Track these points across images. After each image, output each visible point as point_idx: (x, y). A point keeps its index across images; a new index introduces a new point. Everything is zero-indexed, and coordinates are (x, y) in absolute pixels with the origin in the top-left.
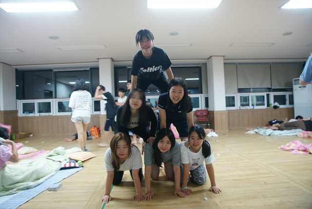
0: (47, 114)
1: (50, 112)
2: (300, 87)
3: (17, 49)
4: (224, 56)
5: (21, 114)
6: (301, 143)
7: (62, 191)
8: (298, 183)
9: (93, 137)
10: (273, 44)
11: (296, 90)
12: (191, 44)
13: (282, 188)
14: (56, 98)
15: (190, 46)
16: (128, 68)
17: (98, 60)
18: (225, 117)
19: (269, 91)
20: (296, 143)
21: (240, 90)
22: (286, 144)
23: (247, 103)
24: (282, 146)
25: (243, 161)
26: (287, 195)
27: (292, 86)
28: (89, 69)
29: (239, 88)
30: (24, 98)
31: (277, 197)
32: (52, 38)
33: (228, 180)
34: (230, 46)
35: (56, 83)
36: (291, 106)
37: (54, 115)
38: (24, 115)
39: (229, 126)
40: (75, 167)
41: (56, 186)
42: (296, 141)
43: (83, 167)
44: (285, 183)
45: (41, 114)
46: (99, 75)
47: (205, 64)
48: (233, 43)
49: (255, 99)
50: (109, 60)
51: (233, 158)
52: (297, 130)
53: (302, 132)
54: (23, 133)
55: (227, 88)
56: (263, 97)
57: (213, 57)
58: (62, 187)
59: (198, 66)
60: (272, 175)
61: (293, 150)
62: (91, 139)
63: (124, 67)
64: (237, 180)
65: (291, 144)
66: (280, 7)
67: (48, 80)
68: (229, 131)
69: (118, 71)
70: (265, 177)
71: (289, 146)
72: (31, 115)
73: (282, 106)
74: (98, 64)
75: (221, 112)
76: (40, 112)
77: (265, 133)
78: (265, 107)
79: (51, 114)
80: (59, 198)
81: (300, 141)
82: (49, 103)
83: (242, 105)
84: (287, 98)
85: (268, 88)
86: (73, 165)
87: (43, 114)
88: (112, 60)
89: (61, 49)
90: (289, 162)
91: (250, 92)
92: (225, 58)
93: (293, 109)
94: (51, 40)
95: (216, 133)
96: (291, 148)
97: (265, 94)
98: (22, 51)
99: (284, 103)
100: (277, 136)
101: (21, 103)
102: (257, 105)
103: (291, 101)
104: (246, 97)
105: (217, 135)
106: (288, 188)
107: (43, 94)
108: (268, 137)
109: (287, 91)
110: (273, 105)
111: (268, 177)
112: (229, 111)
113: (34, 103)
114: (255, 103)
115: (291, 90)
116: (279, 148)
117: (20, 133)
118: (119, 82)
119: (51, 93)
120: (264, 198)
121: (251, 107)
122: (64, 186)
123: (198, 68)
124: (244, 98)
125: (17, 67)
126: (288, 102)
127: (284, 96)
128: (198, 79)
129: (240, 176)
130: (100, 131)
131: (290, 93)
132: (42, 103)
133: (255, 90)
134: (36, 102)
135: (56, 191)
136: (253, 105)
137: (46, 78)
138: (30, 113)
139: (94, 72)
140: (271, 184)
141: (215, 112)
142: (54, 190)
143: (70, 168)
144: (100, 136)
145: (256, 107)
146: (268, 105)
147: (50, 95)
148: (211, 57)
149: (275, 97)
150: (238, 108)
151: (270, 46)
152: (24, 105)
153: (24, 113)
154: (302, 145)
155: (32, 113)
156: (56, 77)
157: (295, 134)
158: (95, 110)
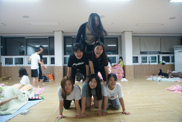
0: (21, 65)
1: (23, 64)
2: (178, 52)
3: (2, 23)
4: (132, 32)
5: (3, 65)
6: (180, 86)
7: (30, 115)
8: (179, 112)
9: (50, 80)
10: (163, 24)
11: (176, 53)
12: (112, 23)
13: (169, 114)
14: (26, 55)
15: (112, 24)
16: (72, 37)
17: (53, 32)
18: (132, 69)
19: (159, 54)
20: (177, 86)
21: (142, 53)
22: (170, 87)
23: (146, 61)
24: (168, 88)
25: (144, 97)
26: (173, 119)
27: (174, 51)
28: (48, 38)
29: (141, 51)
30: (6, 55)
31: (167, 120)
32: (25, 17)
33: (135, 109)
34: (136, 25)
35: (27, 46)
36: (172, 63)
37: (25, 66)
38: (6, 66)
39: (134, 75)
40: (38, 99)
41: (26, 111)
42: (176, 85)
43: (43, 99)
44: (171, 111)
45: (17, 65)
46: (54, 42)
47: (120, 36)
48: (138, 24)
49: (150, 59)
50: (61, 33)
51: (137, 95)
52: (177, 78)
53: (179, 80)
54: (5, 77)
55: (134, 51)
56: (156, 57)
57: (125, 32)
58: (30, 112)
59: (116, 37)
60: (163, 106)
61: (175, 90)
62: (49, 81)
63: (70, 37)
64: (141, 109)
65: (174, 87)
66: (169, 1)
67: (22, 44)
68: (134, 78)
69: (66, 39)
70: (159, 107)
71: (172, 88)
72: (10, 66)
73: (167, 63)
74: (54, 35)
75: (130, 66)
76: (16, 64)
77: (156, 80)
78: (157, 63)
79: (23, 65)
80: (27, 119)
81: (179, 85)
82: (22, 59)
83: (142, 62)
84: (171, 58)
85: (159, 52)
86: (37, 98)
87: (18, 65)
88: (63, 32)
89: (30, 25)
90: (172, 98)
91: (147, 54)
92: (133, 33)
93: (174, 65)
94: (24, 18)
95: (127, 79)
96: (173, 89)
97: (157, 55)
98: (5, 25)
99: (169, 62)
100: (164, 81)
101: (4, 58)
102: (152, 62)
103: (173, 60)
104: (145, 57)
105: (127, 80)
106: (173, 115)
107: (19, 52)
108: (159, 82)
109: (170, 54)
110: (161, 63)
111: (161, 107)
112: (135, 66)
113: (13, 58)
114: (151, 61)
115: (173, 53)
116: (166, 89)
117: (3, 77)
118: (67, 46)
119: (24, 52)
120: (159, 121)
121: (148, 63)
122: (31, 111)
123: (115, 39)
124: (143, 57)
125: (2, 35)
126: (171, 61)
127: (169, 57)
128: (116, 45)
129: (143, 106)
130: (54, 76)
131: (172, 55)
132: (18, 58)
133: (150, 53)
134: (14, 57)
135: (26, 115)
136: (149, 62)
137: (21, 43)
138: (9, 64)
139: (51, 40)
140: (162, 112)
141: (126, 66)
142: (25, 114)
143: (35, 99)
144: (54, 80)
145: (151, 64)
146: (159, 62)
147: (23, 53)
148: (124, 32)
149: (163, 57)
150: (140, 64)
151: (161, 25)
152: (6, 59)
153: (6, 64)
154: (181, 87)
155: (11, 64)
156: (27, 42)
157: (175, 80)
158: (51, 63)
